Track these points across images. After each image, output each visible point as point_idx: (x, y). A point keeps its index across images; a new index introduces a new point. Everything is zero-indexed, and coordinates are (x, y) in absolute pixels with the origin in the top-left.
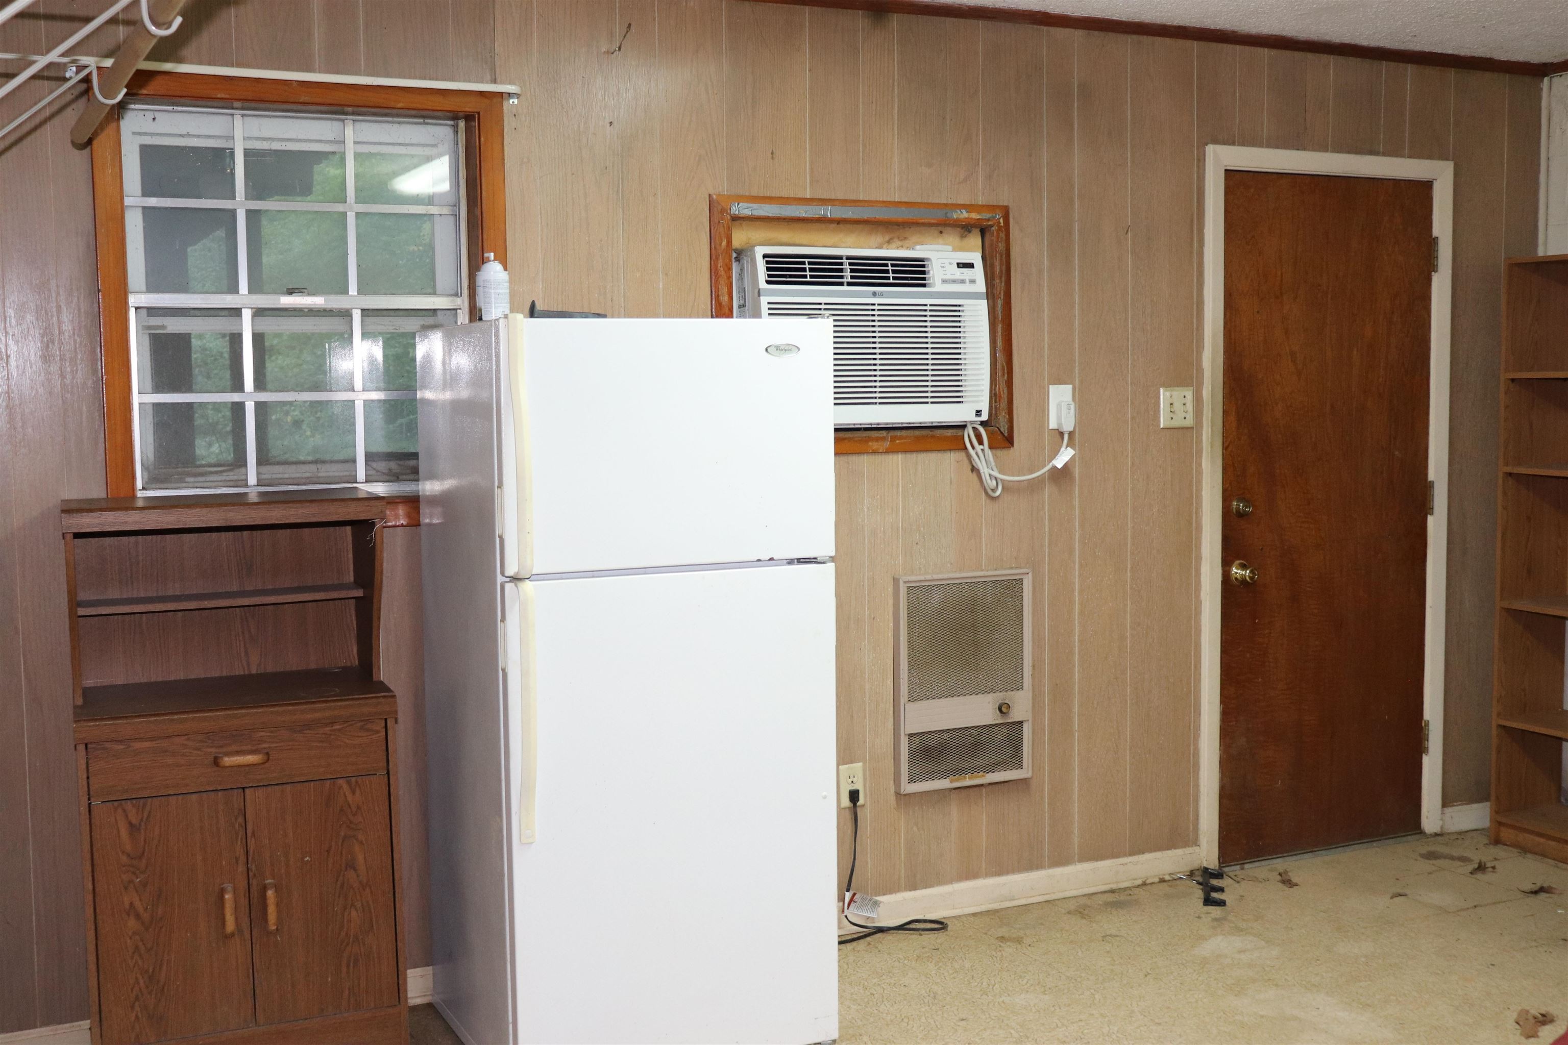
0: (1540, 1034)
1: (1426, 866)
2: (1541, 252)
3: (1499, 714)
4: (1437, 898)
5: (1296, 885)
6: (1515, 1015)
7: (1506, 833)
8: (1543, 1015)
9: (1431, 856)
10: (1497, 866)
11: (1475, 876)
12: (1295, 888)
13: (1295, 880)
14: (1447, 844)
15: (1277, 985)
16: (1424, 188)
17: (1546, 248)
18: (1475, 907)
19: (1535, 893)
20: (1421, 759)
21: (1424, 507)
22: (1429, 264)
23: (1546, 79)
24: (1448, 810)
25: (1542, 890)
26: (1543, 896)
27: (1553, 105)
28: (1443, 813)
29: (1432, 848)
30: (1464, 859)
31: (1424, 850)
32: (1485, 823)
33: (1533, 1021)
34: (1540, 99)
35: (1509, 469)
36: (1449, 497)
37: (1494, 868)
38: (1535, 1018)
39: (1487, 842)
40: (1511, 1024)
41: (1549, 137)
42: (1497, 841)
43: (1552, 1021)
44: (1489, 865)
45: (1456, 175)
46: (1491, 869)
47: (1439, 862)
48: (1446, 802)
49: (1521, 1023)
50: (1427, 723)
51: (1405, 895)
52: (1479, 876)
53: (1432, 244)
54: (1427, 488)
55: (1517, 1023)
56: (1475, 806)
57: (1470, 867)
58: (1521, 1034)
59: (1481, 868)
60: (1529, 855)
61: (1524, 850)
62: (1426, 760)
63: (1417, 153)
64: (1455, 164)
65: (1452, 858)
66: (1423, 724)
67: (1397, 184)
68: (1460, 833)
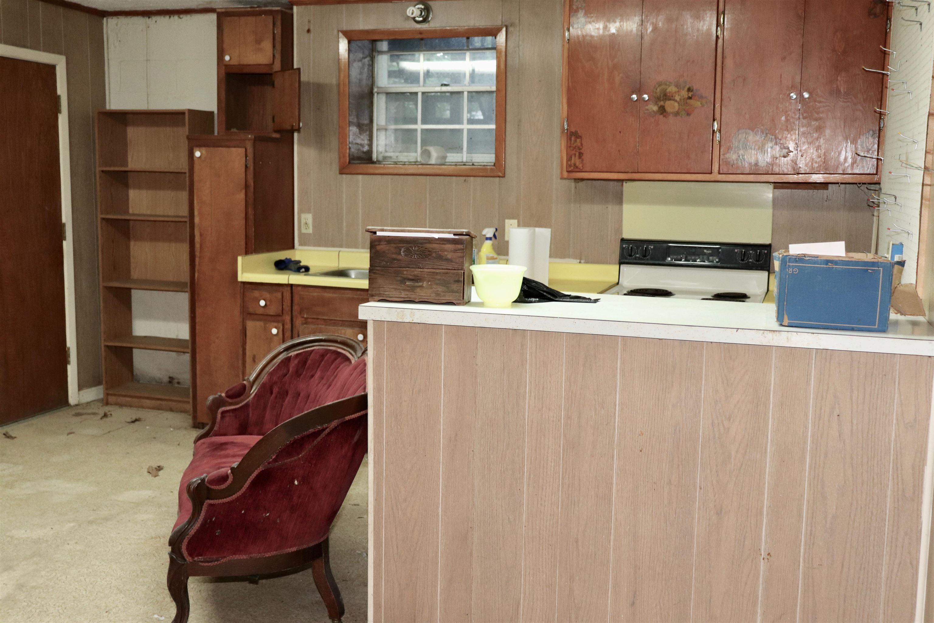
0: (159, 474)
1: (78, 419)
2: (108, 108)
3: (105, 340)
4: (90, 431)
5: (15, 437)
6: (146, 470)
7: (112, 399)
8: (159, 467)
9: (78, 415)
10: (113, 414)
11: (103, 420)
12: (15, 439)
13: (13, 435)
14: (83, 409)
15: (29, 481)
16: (51, 69)
17: (110, 106)
18: (109, 432)
19: (133, 422)
20: (67, 367)
21: (61, 237)
22: (57, 110)
23: (105, 19)
24: (81, 392)
25: (136, 420)
26: (137, 423)
27: (109, 32)
28: (79, 394)
29: (78, 411)
30: (94, 414)
31: (74, 412)
32: (101, 396)
33: (155, 470)
34: (102, 29)
35: (104, 216)
36: (73, 232)
37: (111, 415)
38: (156, 468)
39: (102, 405)
40: (146, 473)
41: (108, 49)
42: (107, 404)
43: (162, 469)
44: (109, 413)
45: (67, 63)
46: (109, 416)
47: (83, 417)
48: (81, 387)
49: (151, 472)
50: (69, 349)
51: (73, 433)
52: (105, 419)
53: (57, 99)
54: (62, 227)
55: (149, 472)
56: (94, 389)
57: (99, 417)
58: (152, 476)
59: (105, 415)
60: (124, 408)
61: (121, 405)
62: (69, 367)
63: (48, 49)
64: (67, 58)
65: (89, 414)
66: (67, 349)
67: (38, 65)
68: (87, 403)
